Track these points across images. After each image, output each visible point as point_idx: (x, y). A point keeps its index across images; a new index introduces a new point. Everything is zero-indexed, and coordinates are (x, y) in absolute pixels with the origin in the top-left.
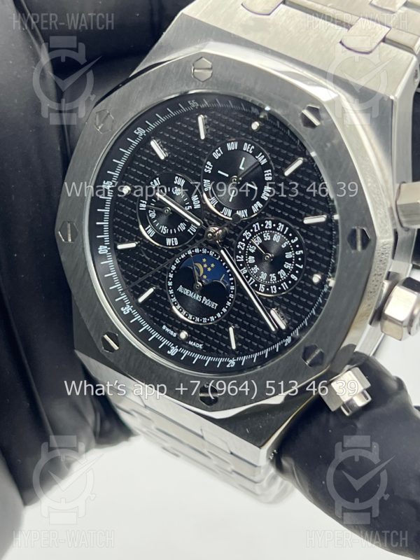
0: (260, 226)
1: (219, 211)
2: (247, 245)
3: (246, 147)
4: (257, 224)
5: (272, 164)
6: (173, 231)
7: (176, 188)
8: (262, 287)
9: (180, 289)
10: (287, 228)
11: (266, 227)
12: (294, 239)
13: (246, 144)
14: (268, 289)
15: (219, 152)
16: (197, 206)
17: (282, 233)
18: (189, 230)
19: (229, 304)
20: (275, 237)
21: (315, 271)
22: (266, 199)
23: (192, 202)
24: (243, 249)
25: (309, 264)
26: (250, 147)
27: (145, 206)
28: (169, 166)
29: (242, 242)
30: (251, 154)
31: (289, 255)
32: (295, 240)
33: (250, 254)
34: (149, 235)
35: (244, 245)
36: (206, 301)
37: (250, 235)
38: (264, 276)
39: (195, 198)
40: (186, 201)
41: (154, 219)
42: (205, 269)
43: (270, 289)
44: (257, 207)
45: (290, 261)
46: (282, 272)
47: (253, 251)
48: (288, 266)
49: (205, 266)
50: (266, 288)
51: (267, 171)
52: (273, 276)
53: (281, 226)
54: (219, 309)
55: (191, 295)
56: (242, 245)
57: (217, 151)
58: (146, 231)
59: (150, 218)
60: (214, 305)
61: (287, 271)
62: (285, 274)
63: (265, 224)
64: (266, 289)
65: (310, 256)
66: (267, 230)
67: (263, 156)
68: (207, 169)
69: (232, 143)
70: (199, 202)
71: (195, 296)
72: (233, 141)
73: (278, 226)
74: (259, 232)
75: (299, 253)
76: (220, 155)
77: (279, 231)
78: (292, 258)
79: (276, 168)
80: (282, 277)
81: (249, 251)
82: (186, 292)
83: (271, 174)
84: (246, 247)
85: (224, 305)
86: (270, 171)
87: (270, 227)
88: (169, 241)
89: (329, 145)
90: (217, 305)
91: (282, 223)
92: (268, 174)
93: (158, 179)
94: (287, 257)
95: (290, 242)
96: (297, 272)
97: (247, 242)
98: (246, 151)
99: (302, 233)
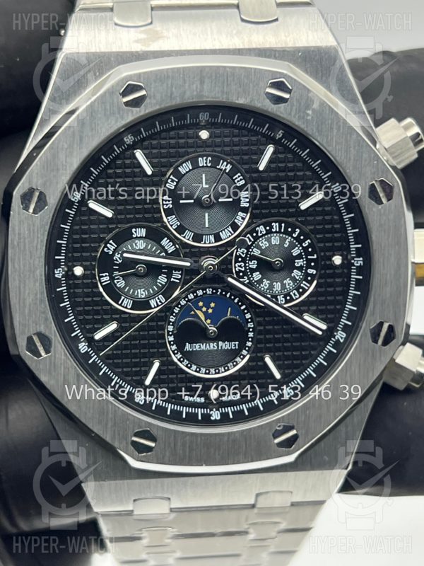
0: (253, 237)
1: (200, 243)
2: (245, 263)
3: (202, 162)
4: (249, 235)
5: (239, 166)
6: (153, 290)
7: (137, 241)
8: (281, 299)
9: (188, 347)
10: (283, 225)
11: (259, 234)
12: (295, 232)
13: (200, 159)
14: (288, 298)
15: (173, 181)
16: (171, 250)
17: (280, 232)
18: (172, 279)
19: (251, 334)
20: (273, 240)
21: (331, 253)
22: (247, 205)
23: (163, 247)
24: (243, 269)
25: (322, 250)
26: (206, 160)
27: (108, 278)
28: (120, 222)
29: (240, 262)
30: (210, 167)
31: (296, 252)
32: (297, 233)
33: (252, 271)
34: (126, 308)
35: (243, 264)
36: (224, 345)
37: (246, 251)
38: (277, 286)
39: (165, 242)
40: (156, 251)
41: (125, 287)
42: (205, 313)
43: (291, 296)
44: (240, 219)
45: (299, 257)
46: (296, 273)
47: (255, 267)
48: (299, 263)
49: (204, 309)
50: (285, 297)
51: (237, 176)
52: (287, 281)
53: (275, 226)
54: (242, 346)
55: (203, 347)
56: (240, 266)
57: (169, 181)
58: (121, 305)
59: (119, 288)
60: (234, 345)
61: (300, 268)
62: (300, 273)
63: (257, 232)
64: (286, 299)
65: (320, 241)
66: (261, 237)
67: (225, 163)
68: (167, 205)
69: (184, 164)
70: (171, 244)
71: (208, 347)
72: (185, 162)
73: (272, 227)
74: (253, 243)
75: (307, 244)
76: (175, 183)
77: (276, 232)
78: (301, 253)
79: (245, 169)
80: (297, 278)
81: (250, 268)
82: (197, 347)
83: (241, 177)
84: (245, 266)
85: (247, 339)
86: (239, 174)
87: (264, 233)
88: (153, 303)
89: (310, 112)
90: (237, 343)
91: (276, 223)
92: (239, 179)
93: (111, 242)
94: (294, 254)
95: (292, 237)
96: (313, 264)
97: (244, 260)
98: (203, 166)
99: (300, 222)
